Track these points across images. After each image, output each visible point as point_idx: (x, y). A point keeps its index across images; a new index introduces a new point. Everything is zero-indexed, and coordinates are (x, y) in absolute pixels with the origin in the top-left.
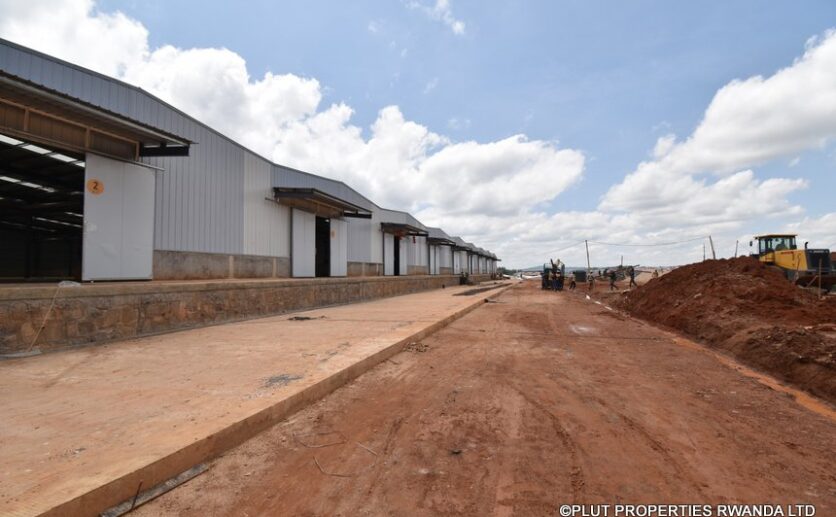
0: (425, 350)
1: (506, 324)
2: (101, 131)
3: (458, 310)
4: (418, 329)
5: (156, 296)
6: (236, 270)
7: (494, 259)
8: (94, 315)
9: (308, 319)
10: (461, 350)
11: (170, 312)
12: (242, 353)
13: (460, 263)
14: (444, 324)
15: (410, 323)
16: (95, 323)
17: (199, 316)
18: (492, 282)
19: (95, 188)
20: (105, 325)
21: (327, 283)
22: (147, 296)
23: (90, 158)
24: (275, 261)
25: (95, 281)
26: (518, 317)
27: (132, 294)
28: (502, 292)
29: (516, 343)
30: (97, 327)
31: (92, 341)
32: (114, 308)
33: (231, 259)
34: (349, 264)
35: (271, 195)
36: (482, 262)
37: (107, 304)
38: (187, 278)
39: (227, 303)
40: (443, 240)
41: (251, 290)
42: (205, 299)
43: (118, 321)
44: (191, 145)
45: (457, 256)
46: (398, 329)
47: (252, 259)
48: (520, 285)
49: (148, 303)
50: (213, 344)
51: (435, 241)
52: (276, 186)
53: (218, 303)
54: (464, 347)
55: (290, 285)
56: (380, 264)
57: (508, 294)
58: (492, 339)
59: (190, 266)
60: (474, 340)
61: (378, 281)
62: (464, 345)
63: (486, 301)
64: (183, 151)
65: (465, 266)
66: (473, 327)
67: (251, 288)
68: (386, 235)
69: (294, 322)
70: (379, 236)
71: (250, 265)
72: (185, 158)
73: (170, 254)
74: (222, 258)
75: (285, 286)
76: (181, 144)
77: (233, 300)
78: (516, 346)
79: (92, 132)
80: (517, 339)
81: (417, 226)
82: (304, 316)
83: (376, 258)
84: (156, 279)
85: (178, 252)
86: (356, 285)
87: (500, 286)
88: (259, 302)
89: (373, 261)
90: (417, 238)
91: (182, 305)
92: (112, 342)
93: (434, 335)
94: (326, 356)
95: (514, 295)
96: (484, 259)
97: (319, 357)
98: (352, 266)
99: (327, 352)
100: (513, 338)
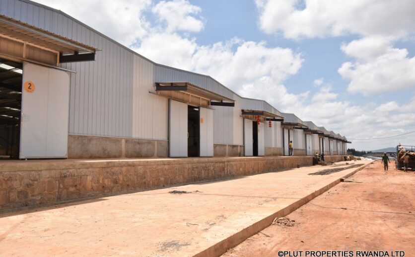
0: (293, 225)
1: (366, 203)
2: (33, 45)
3: (317, 188)
4: (283, 205)
5: (71, 171)
6: (127, 151)
7: (344, 141)
8: (28, 185)
9: (184, 192)
10: (326, 226)
11: (80, 184)
12: (136, 220)
13: (313, 145)
14: (305, 201)
15: (275, 199)
16: (28, 191)
17: (101, 188)
18: (345, 162)
19: (29, 88)
20: (36, 193)
21: (198, 162)
22: (65, 171)
23: (27, 66)
24: (156, 143)
25: (28, 159)
26: (378, 196)
27: (55, 169)
28: (355, 172)
29: (380, 221)
30: (30, 195)
31: (26, 205)
32: (41, 180)
33: (123, 141)
34: (215, 146)
35: (154, 89)
36: (333, 143)
37: (37, 177)
38: (91, 158)
39: (121, 177)
40: (297, 124)
41: (140, 167)
42: (105, 175)
43: (45, 190)
44: (96, 52)
45: (309, 138)
46: (265, 205)
47: (139, 142)
48: (372, 166)
49: (65, 177)
50: (113, 211)
51: (290, 125)
52: (157, 82)
53: (114, 177)
54: (329, 223)
55: (169, 163)
56: (241, 146)
57: (362, 174)
58: (355, 217)
59: (93, 148)
60: (337, 217)
61: (240, 160)
62: (329, 222)
63: (342, 180)
64: (90, 57)
65: (317, 148)
66: (334, 205)
67: (139, 165)
68: (246, 120)
69: (173, 195)
70: (240, 121)
71: (137, 147)
72: (91, 62)
73: (80, 138)
74: (117, 141)
75: (165, 164)
76: (89, 52)
77: (126, 176)
78: (381, 224)
79: (28, 46)
80: (381, 218)
81: (273, 113)
82: (181, 190)
83: (237, 141)
84: (70, 158)
85: (86, 136)
86: (221, 164)
87: (353, 167)
88: (145, 178)
89: (235, 143)
90: (273, 122)
91: (89, 178)
92: (40, 207)
93: (298, 210)
94: (207, 226)
95: (368, 175)
96: (335, 141)
97: (201, 227)
98: (218, 148)
99: (207, 223)
100: (377, 217)
